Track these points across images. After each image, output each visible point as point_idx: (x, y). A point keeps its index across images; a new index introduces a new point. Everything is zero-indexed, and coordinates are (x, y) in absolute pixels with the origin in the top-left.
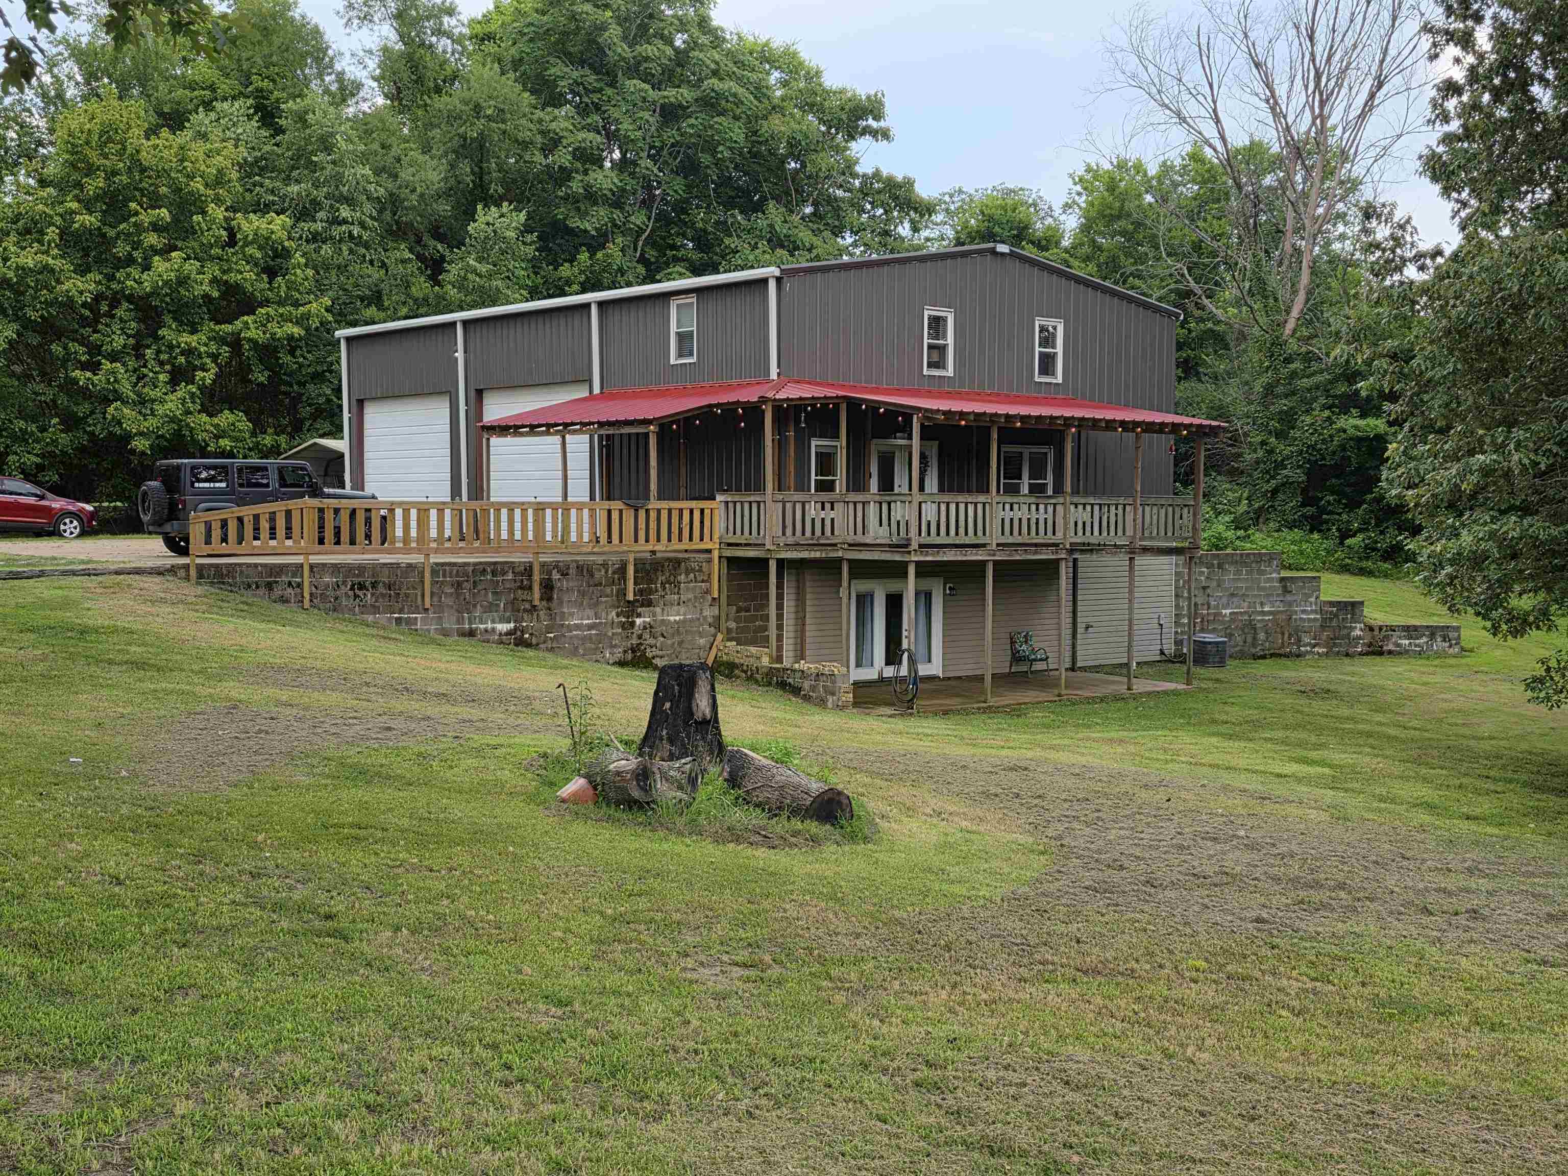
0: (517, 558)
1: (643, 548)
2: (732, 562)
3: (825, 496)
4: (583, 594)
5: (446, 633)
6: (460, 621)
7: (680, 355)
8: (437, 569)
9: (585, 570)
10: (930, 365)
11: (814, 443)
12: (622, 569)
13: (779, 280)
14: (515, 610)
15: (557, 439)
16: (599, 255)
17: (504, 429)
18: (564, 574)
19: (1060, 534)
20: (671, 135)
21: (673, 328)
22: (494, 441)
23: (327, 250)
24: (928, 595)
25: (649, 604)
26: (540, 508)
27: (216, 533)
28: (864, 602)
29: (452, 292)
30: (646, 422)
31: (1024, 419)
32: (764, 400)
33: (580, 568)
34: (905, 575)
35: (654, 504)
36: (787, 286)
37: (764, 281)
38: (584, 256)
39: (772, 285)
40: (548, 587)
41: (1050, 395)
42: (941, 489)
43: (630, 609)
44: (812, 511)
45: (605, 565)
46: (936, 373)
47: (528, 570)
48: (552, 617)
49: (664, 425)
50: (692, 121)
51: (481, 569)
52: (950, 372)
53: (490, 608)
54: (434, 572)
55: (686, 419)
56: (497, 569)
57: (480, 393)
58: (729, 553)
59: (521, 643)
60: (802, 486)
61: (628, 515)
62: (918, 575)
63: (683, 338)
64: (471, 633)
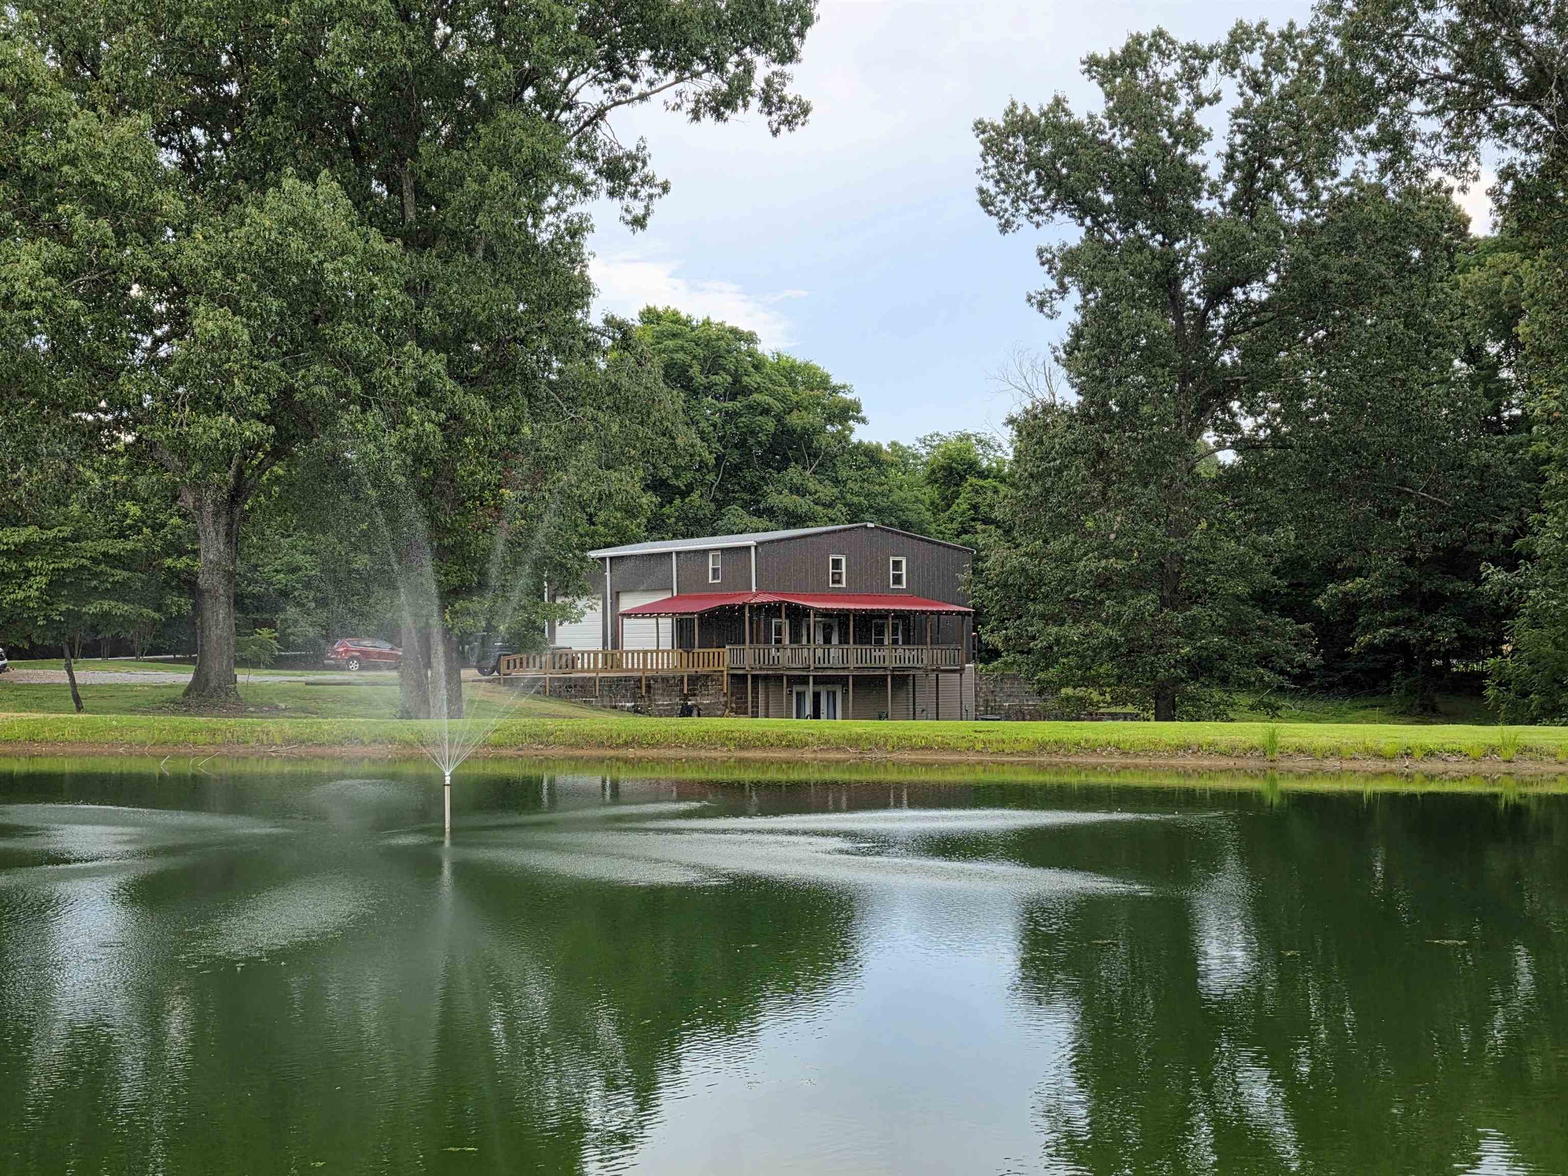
0: (635, 674)
1: (692, 670)
2: (733, 676)
3: (779, 645)
4: (664, 690)
5: (605, 707)
6: (611, 701)
7: (714, 578)
8: (601, 679)
9: (665, 680)
10: (834, 582)
11: (773, 621)
12: (682, 680)
13: (756, 547)
14: (634, 698)
15: (654, 621)
16: (687, 500)
17: (628, 615)
18: (656, 681)
19: (887, 663)
20: (730, 429)
21: (711, 566)
22: (626, 621)
23: (531, 507)
24: (834, 693)
25: (694, 695)
26: (645, 653)
27: (512, 665)
28: (800, 696)
29: (601, 529)
30: (693, 613)
31: (865, 610)
32: (745, 604)
33: (663, 679)
34: (807, 683)
35: (696, 650)
36: (760, 549)
37: (749, 548)
38: (677, 501)
39: (753, 550)
40: (649, 687)
41: (899, 596)
42: (840, 642)
43: (686, 698)
44: (773, 651)
45: (674, 678)
46: (836, 586)
47: (640, 680)
48: (650, 700)
49: (701, 615)
50: (743, 419)
51: (619, 679)
52: (844, 585)
53: (624, 696)
54: (600, 681)
55: (711, 612)
56: (627, 679)
57: (618, 593)
58: (731, 672)
59: (636, 711)
60: (767, 641)
61: (685, 655)
62: (814, 683)
63: (715, 570)
64: (615, 707)
